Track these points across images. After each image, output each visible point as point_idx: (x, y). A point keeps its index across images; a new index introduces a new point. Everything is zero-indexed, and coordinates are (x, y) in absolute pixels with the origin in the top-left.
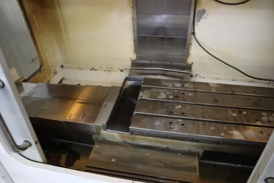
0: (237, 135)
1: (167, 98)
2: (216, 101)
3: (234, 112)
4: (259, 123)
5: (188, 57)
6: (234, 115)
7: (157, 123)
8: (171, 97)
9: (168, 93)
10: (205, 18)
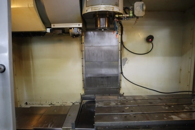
0: (175, 118)
1: (117, 104)
2: (151, 103)
3: (166, 107)
4: (185, 110)
5: (120, 89)
6: (167, 108)
7: (116, 118)
8: (119, 104)
9: (116, 102)
10: (127, 63)
